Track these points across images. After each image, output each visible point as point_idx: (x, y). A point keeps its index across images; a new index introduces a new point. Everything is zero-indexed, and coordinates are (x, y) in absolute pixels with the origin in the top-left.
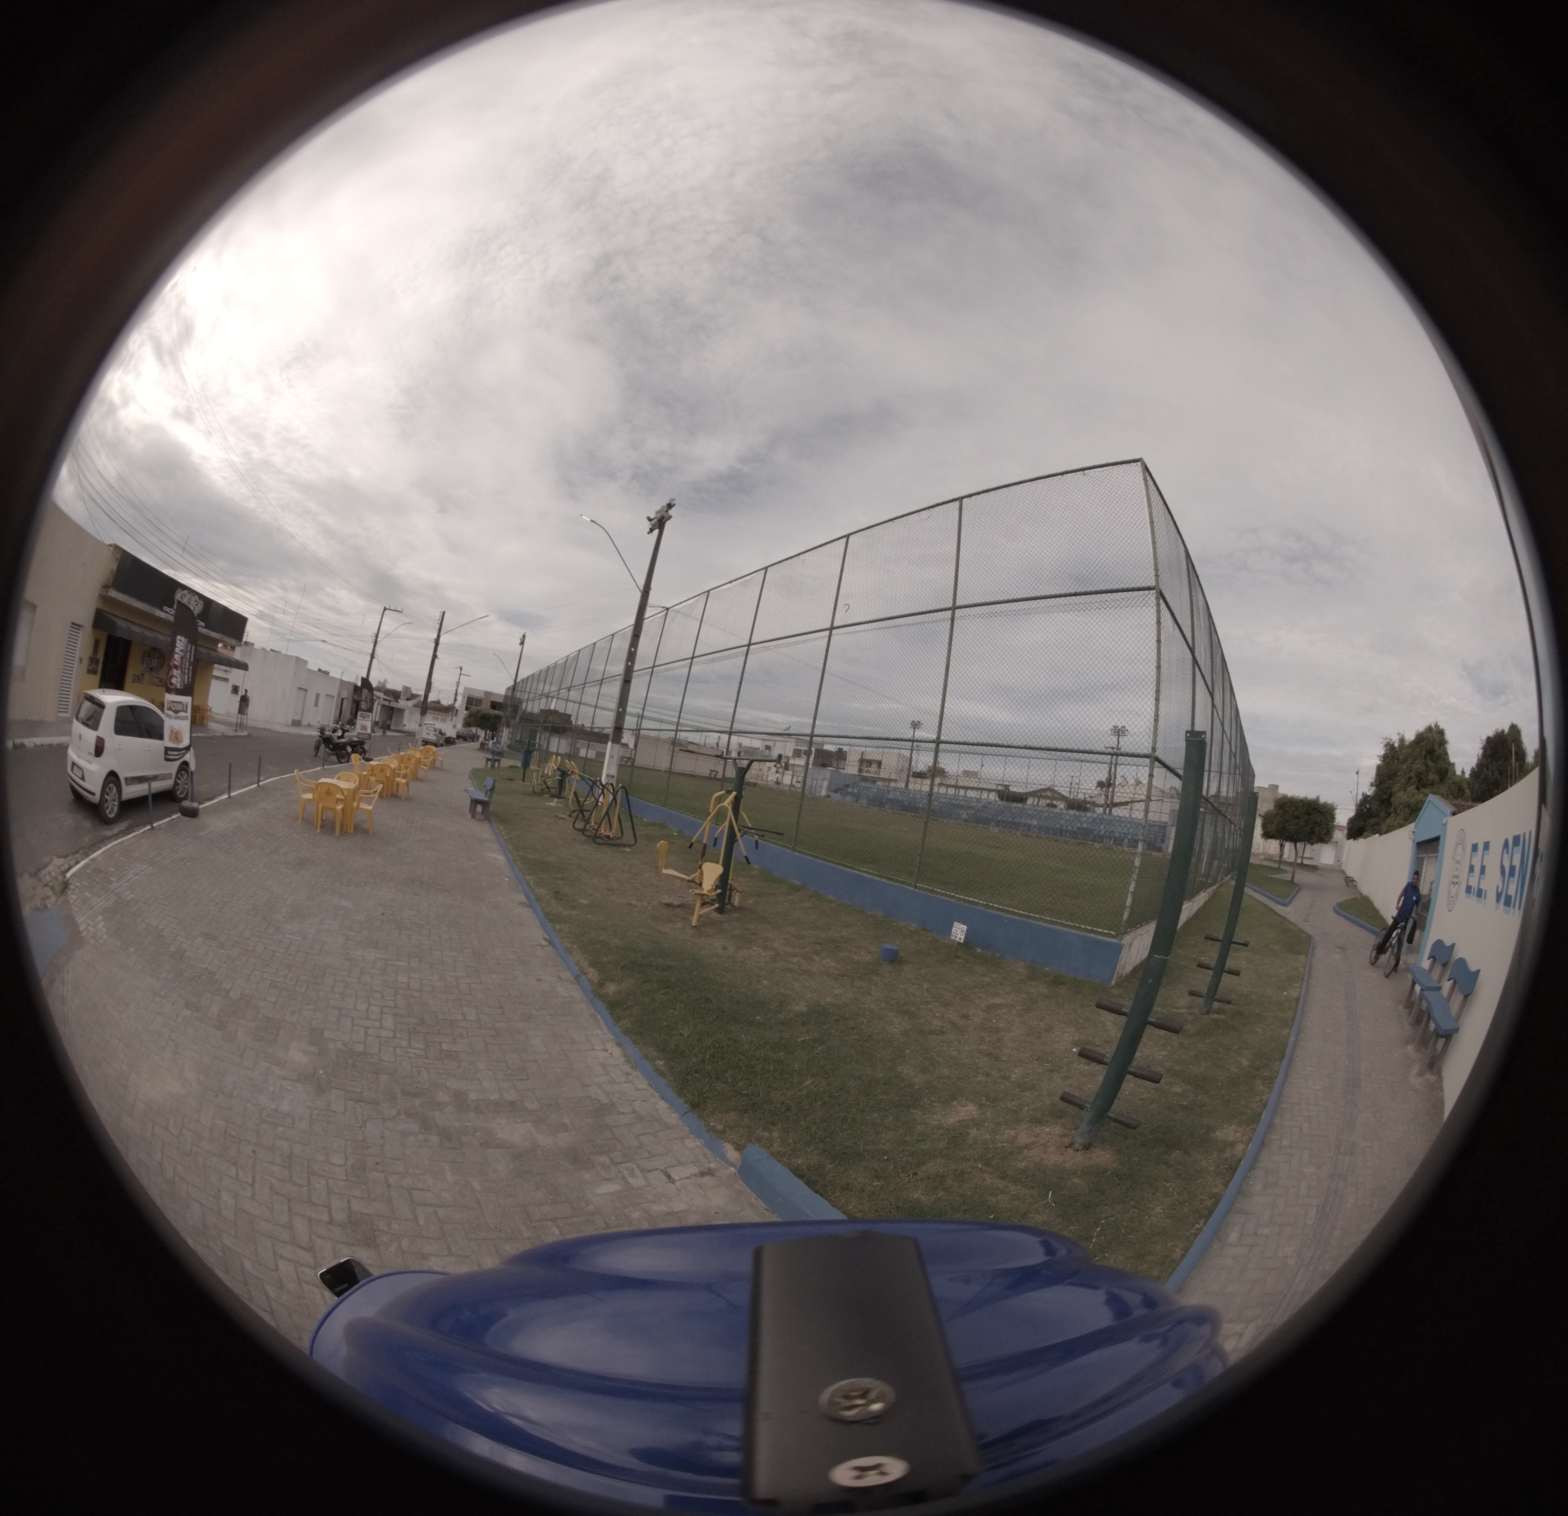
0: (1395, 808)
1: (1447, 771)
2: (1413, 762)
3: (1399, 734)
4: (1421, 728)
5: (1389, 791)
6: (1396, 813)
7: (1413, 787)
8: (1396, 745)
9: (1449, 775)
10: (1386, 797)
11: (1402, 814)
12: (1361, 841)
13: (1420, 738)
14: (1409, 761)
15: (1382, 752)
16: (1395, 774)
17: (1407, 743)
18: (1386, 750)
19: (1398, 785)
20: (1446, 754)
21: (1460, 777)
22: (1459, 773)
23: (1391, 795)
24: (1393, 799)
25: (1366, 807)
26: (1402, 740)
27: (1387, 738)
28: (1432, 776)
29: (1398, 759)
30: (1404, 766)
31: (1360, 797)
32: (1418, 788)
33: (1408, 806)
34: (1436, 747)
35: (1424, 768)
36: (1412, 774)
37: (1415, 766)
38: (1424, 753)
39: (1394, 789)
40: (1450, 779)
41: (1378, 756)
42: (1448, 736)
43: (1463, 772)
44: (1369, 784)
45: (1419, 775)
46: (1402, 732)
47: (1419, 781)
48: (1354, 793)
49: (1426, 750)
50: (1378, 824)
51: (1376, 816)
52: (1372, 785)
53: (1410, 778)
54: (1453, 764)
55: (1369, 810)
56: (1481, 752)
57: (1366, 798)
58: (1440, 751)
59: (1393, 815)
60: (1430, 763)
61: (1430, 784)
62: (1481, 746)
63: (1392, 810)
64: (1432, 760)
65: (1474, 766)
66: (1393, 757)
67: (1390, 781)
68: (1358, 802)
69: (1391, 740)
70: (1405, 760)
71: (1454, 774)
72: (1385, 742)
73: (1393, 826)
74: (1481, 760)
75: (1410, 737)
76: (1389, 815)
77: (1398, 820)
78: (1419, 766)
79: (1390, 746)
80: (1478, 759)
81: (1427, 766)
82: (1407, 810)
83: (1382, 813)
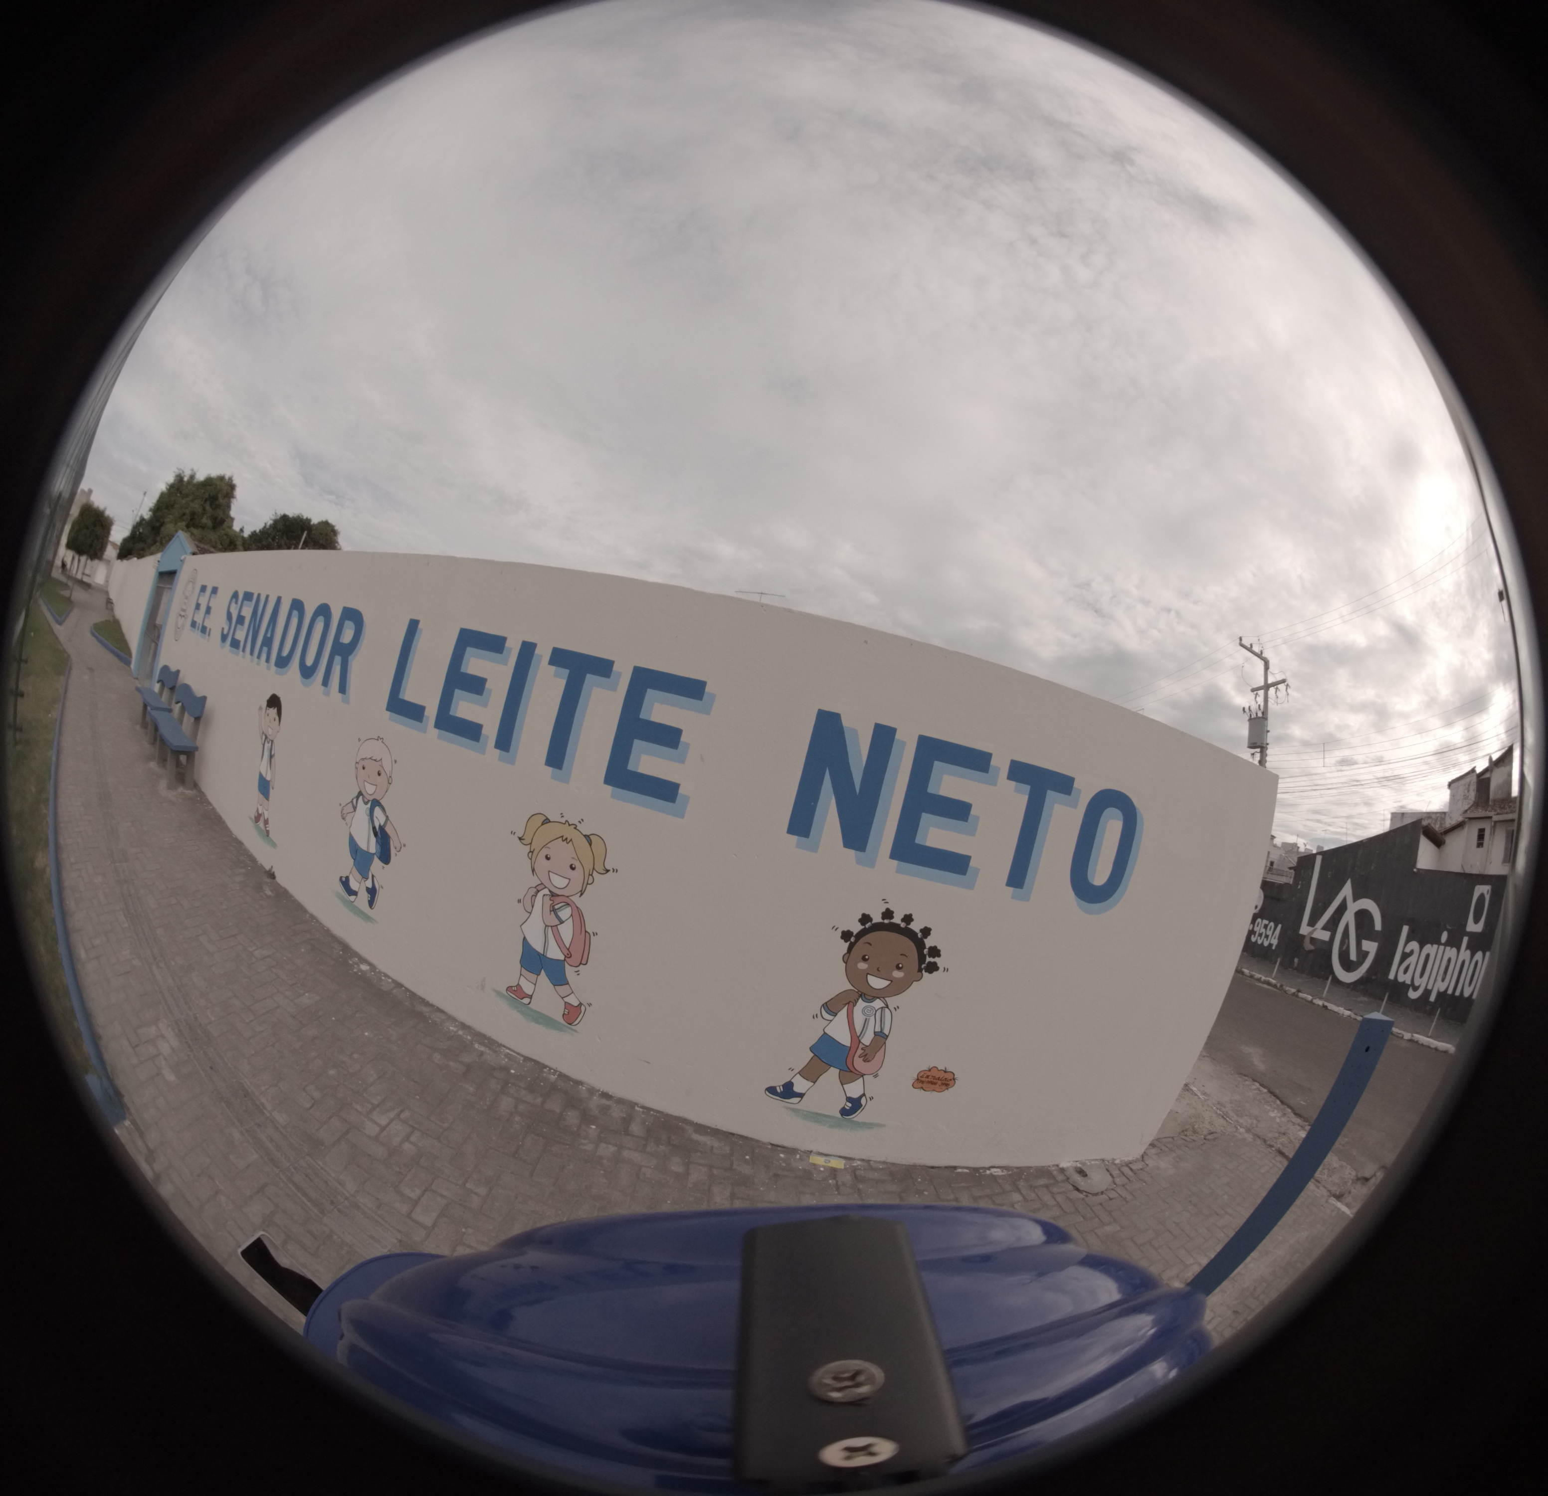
1: (222, 521)
2: (192, 501)
3: (192, 470)
4: (215, 473)
5: (162, 519)
7: (184, 523)
8: (186, 479)
9: (225, 525)
10: (158, 524)
12: (125, 561)
13: (209, 482)
14: (191, 498)
15: (171, 479)
16: (173, 506)
17: (195, 481)
18: (175, 480)
19: (171, 516)
20: (229, 507)
21: (235, 532)
22: (236, 527)
23: (162, 524)
24: (163, 529)
25: (139, 529)
26: (192, 477)
27: (180, 470)
28: (205, 520)
29: (181, 493)
30: (184, 501)
31: (138, 519)
32: (188, 526)
34: (220, 495)
35: (200, 510)
36: (187, 511)
37: (192, 505)
38: (206, 496)
39: (167, 520)
40: (224, 530)
41: (167, 483)
42: (238, 492)
43: (242, 530)
44: (148, 509)
45: (193, 514)
46: (195, 469)
47: (191, 520)
48: (135, 513)
49: (209, 495)
50: (143, 549)
51: (145, 542)
52: (151, 510)
53: (184, 514)
54: (232, 519)
55: (140, 533)
56: (270, 522)
57: (142, 519)
58: (221, 501)
59: (158, 544)
60: (208, 507)
61: (201, 527)
62: (274, 518)
63: (158, 539)
64: (211, 505)
65: (258, 531)
66: (177, 489)
67: (166, 511)
68: (135, 523)
69: (183, 472)
70: (187, 496)
71: (230, 527)
72: (177, 472)
74: (268, 529)
75: (201, 477)
76: (155, 542)
78: (196, 506)
79: (179, 478)
80: (265, 527)
81: (204, 509)
83: (149, 541)
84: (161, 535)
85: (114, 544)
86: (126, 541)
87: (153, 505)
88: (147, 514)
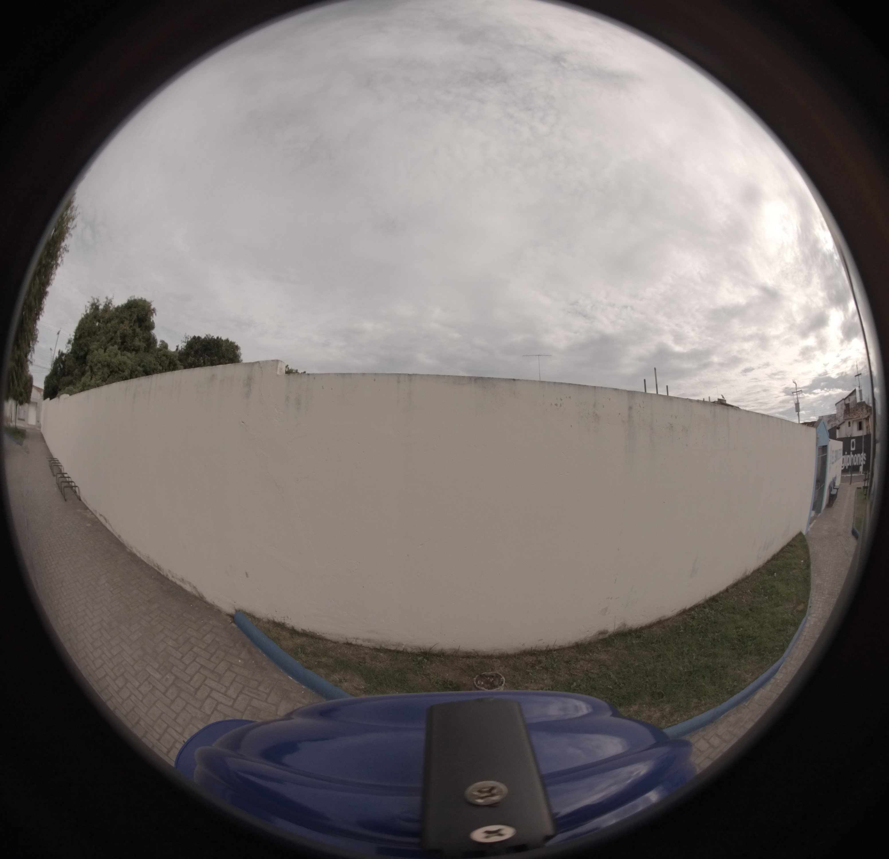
0: (91, 367)
3: (107, 298)
5: (86, 349)
6: (92, 371)
8: (101, 307)
10: (82, 353)
11: (99, 373)
13: (127, 307)
14: (115, 322)
15: (86, 309)
16: (97, 332)
17: (114, 307)
18: (90, 309)
25: (60, 365)
26: (109, 304)
27: (95, 298)
29: (101, 319)
31: (57, 355)
32: (120, 350)
33: (108, 366)
35: (131, 332)
36: (116, 334)
37: (121, 327)
38: (135, 317)
39: (94, 347)
45: (124, 337)
50: (72, 382)
52: (69, 342)
63: (87, 368)
66: (95, 317)
67: (89, 338)
70: (110, 320)
73: (89, 385)
77: (94, 379)
79: (95, 306)
82: (106, 370)
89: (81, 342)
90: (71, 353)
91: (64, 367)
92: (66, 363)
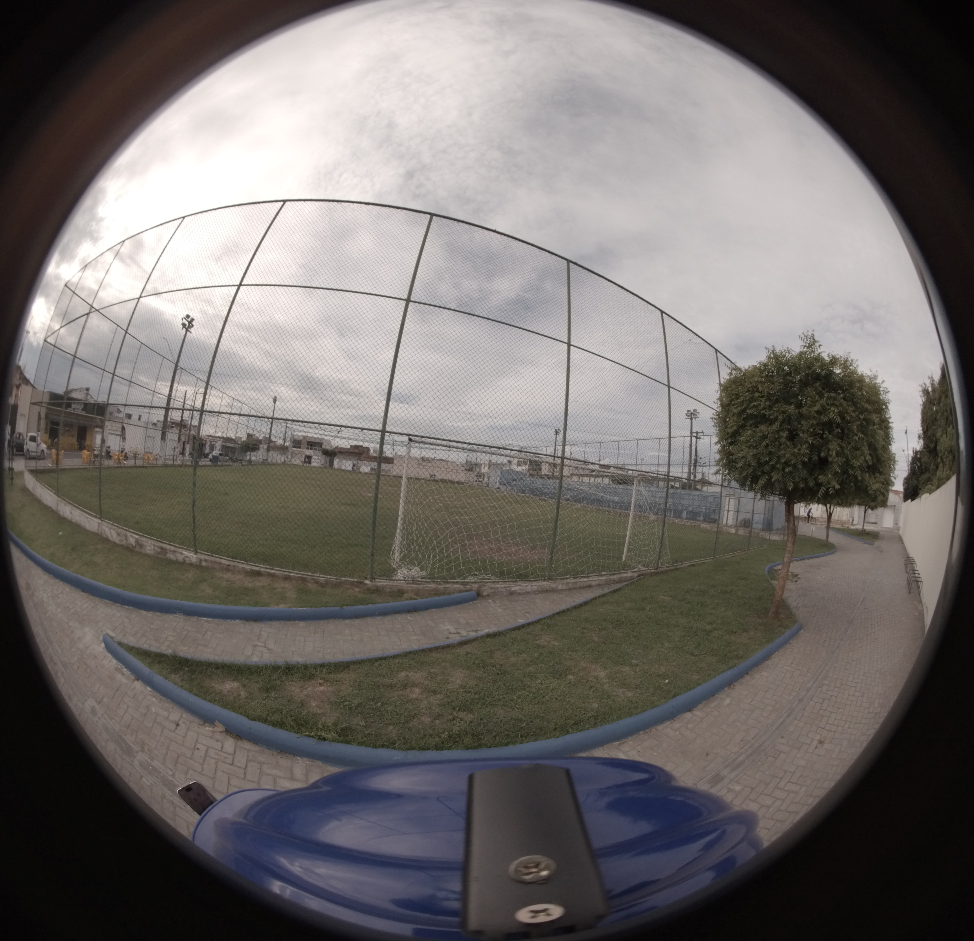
0: (941, 457)
3: (929, 377)
5: (934, 439)
6: (942, 461)
8: (930, 389)
10: (932, 445)
12: (918, 500)
15: (922, 398)
16: (936, 419)
18: (924, 396)
19: (940, 430)
23: (936, 445)
24: (938, 447)
25: (917, 464)
26: (932, 384)
27: (923, 383)
29: (933, 404)
31: (911, 453)
39: (939, 435)
41: (920, 403)
44: (917, 436)
50: (929, 479)
51: (927, 470)
52: (919, 437)
55: (919, 467)
57: (916, 454)
59: (941, 465)
63: (939, 460)
66: (930, 402)
67: (934, 427)
68: (910, 459)
69: (926, 383)
72: (922, 388)
73: (943, 478)
76: (938, 466)
77: (945, 470)
79: (925, 392)
83: (932, 467)
84: (940, 455)
85: (897, 492)
86: (907, 481)
87: (921, 428)
88: (919, 442)
89: (929, 434)
90: (924, 448)
91: (921, 465)
92: (922, 460)
